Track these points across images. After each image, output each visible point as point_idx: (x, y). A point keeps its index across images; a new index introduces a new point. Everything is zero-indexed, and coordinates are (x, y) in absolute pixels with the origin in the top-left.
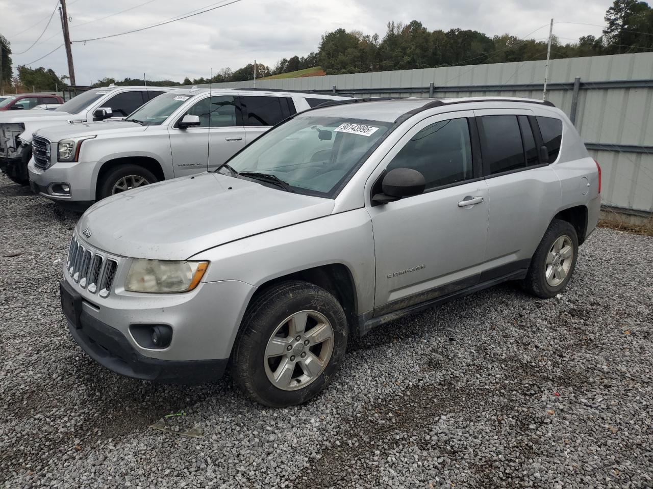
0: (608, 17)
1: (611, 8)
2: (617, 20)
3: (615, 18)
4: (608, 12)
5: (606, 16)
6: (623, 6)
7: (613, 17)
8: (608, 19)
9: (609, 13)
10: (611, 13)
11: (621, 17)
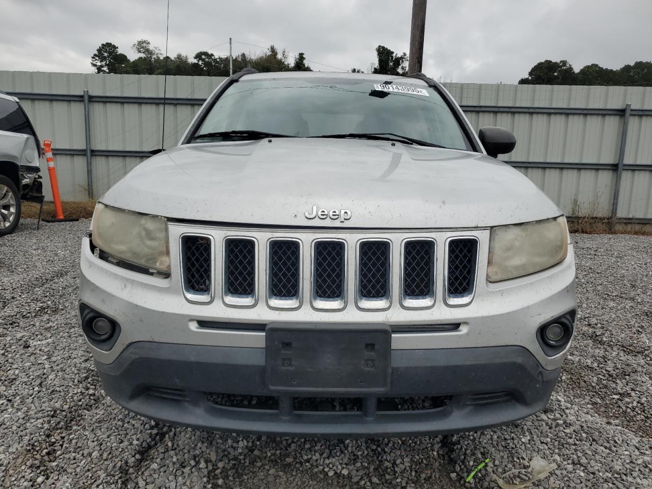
0: (94, 63)
1: (95, 55)
2: (103, 67)
3: (101, 65)
4: (93, 58)
5: (92, 61)
6: (106, 54)
7: (99, 64)
8: (94, 65)
9: (94, 60)
10: (96, 60)
11: (106, 65)
